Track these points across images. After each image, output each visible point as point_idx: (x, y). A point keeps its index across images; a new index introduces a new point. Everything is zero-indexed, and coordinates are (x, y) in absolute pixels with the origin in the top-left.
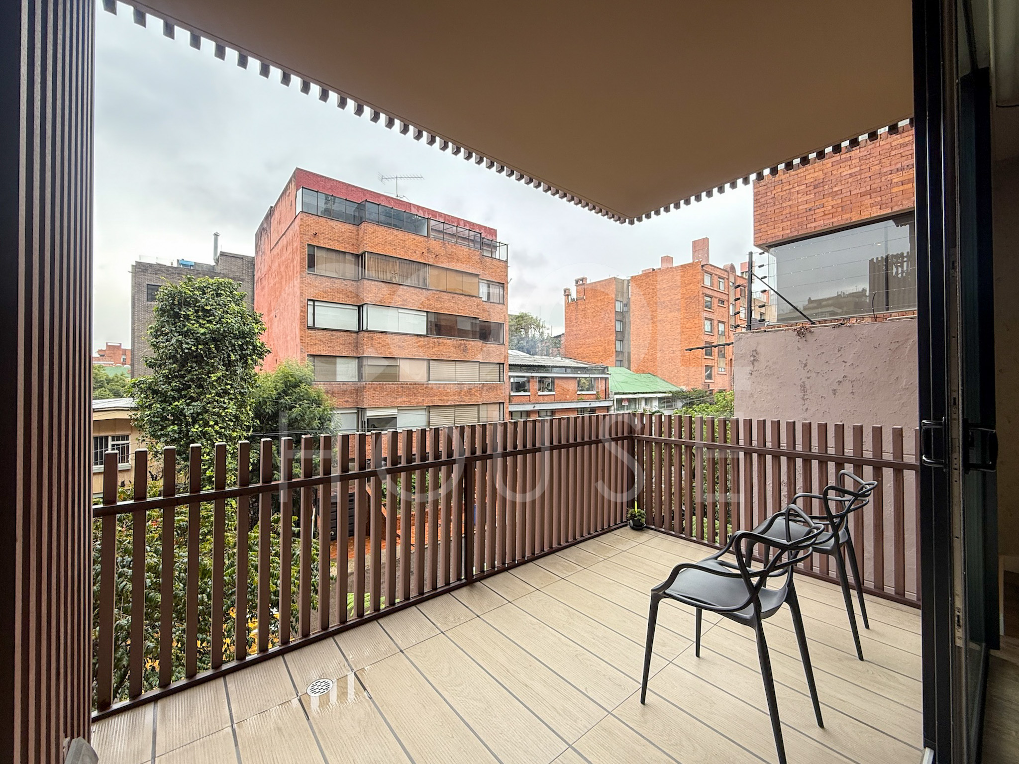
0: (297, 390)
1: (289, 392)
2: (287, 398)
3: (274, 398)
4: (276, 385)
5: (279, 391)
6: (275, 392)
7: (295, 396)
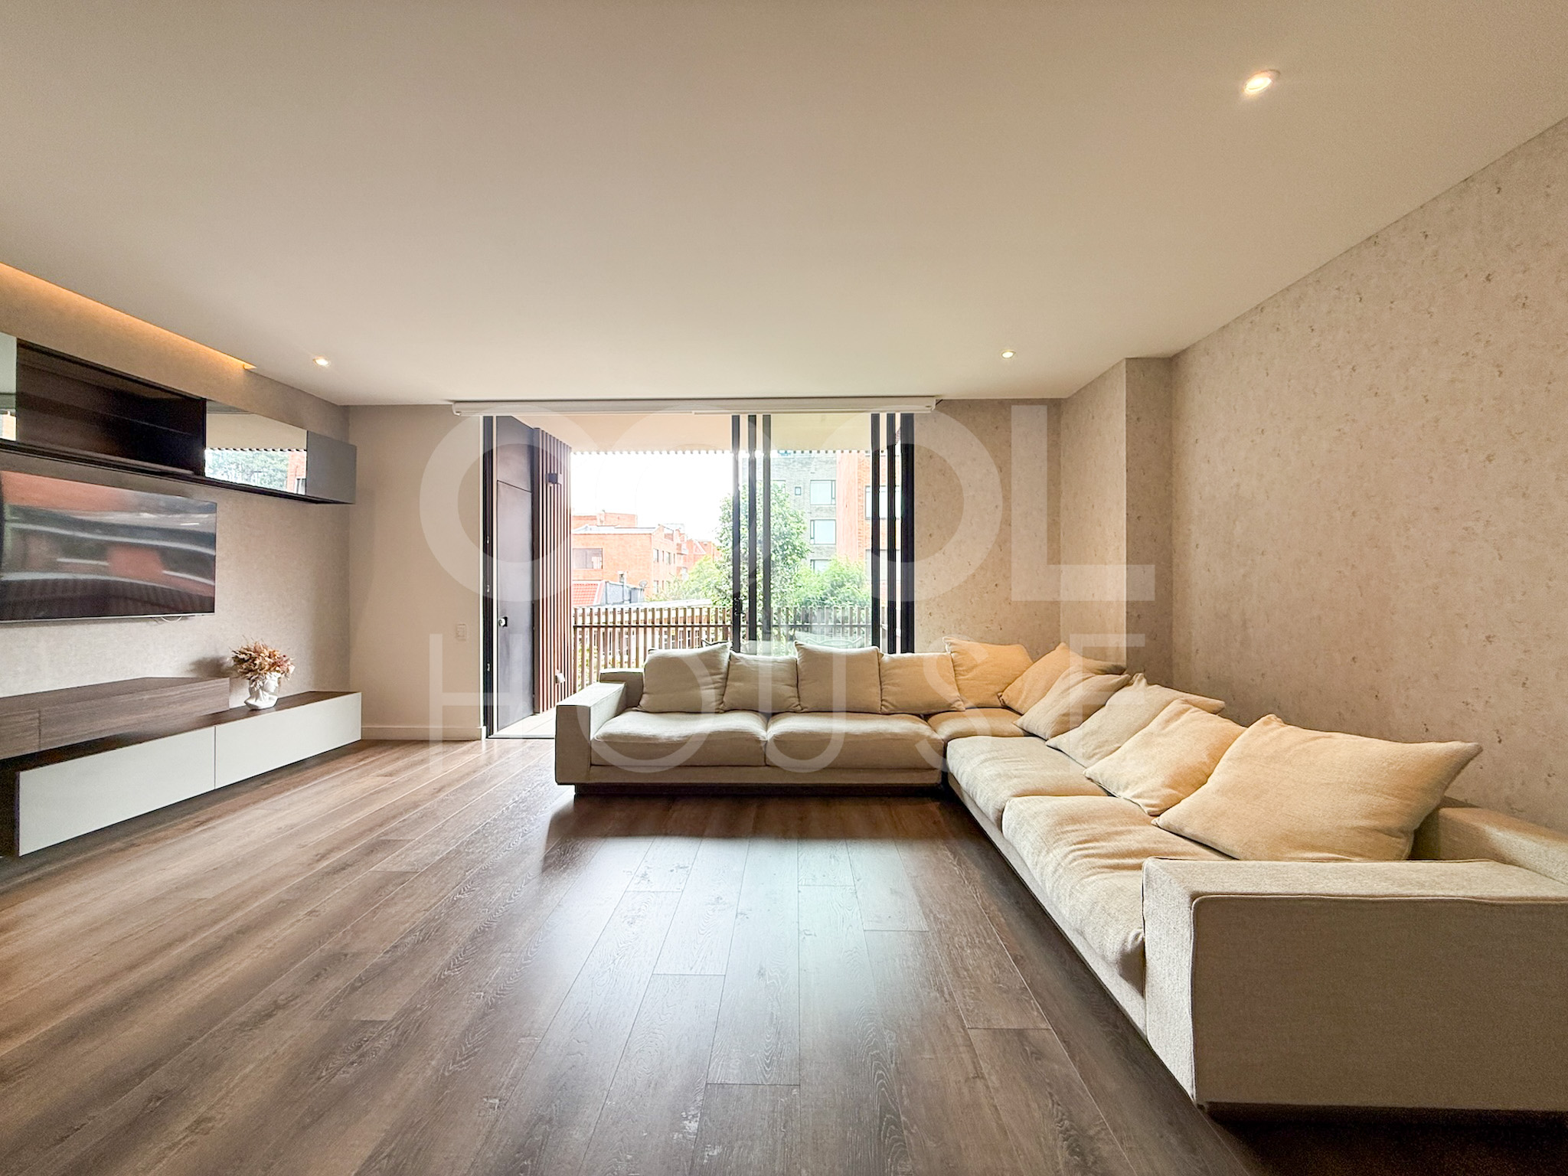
0: (843, 590)
1: (835, 592)
2: (832, 598)
3: (819, 598)
4: (823, 585)
5: (825, 591)
6: (821, 592)
7: (841, 596)
